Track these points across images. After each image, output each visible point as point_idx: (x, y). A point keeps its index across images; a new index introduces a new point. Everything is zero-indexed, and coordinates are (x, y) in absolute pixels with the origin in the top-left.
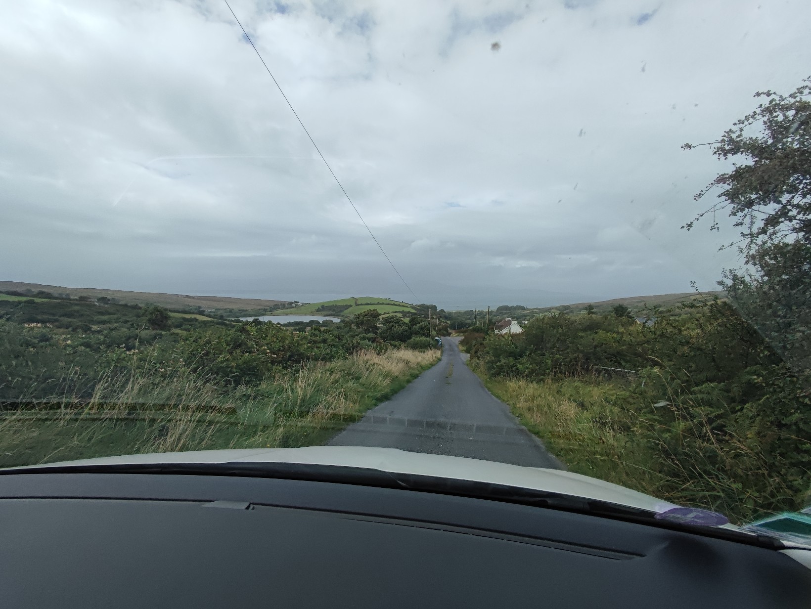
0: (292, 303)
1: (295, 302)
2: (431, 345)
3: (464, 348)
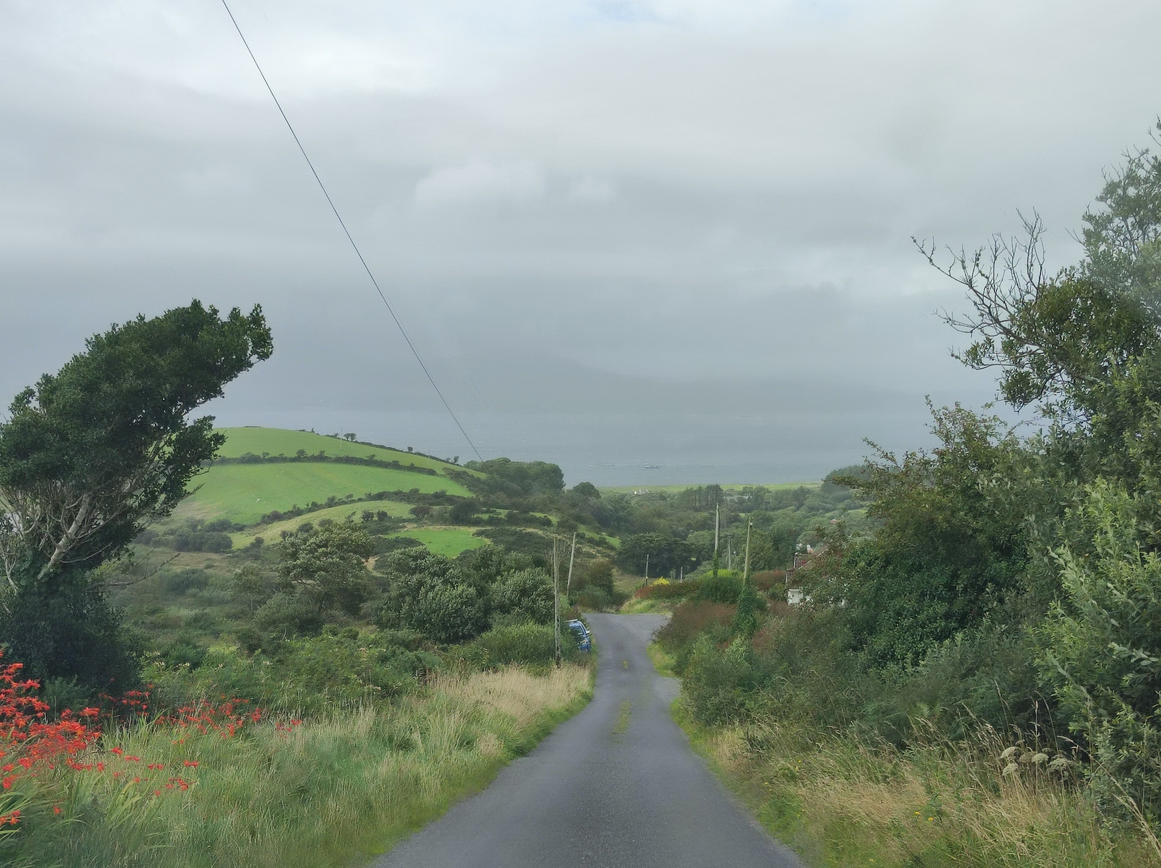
2: (558, 653)
3: (670, 660)
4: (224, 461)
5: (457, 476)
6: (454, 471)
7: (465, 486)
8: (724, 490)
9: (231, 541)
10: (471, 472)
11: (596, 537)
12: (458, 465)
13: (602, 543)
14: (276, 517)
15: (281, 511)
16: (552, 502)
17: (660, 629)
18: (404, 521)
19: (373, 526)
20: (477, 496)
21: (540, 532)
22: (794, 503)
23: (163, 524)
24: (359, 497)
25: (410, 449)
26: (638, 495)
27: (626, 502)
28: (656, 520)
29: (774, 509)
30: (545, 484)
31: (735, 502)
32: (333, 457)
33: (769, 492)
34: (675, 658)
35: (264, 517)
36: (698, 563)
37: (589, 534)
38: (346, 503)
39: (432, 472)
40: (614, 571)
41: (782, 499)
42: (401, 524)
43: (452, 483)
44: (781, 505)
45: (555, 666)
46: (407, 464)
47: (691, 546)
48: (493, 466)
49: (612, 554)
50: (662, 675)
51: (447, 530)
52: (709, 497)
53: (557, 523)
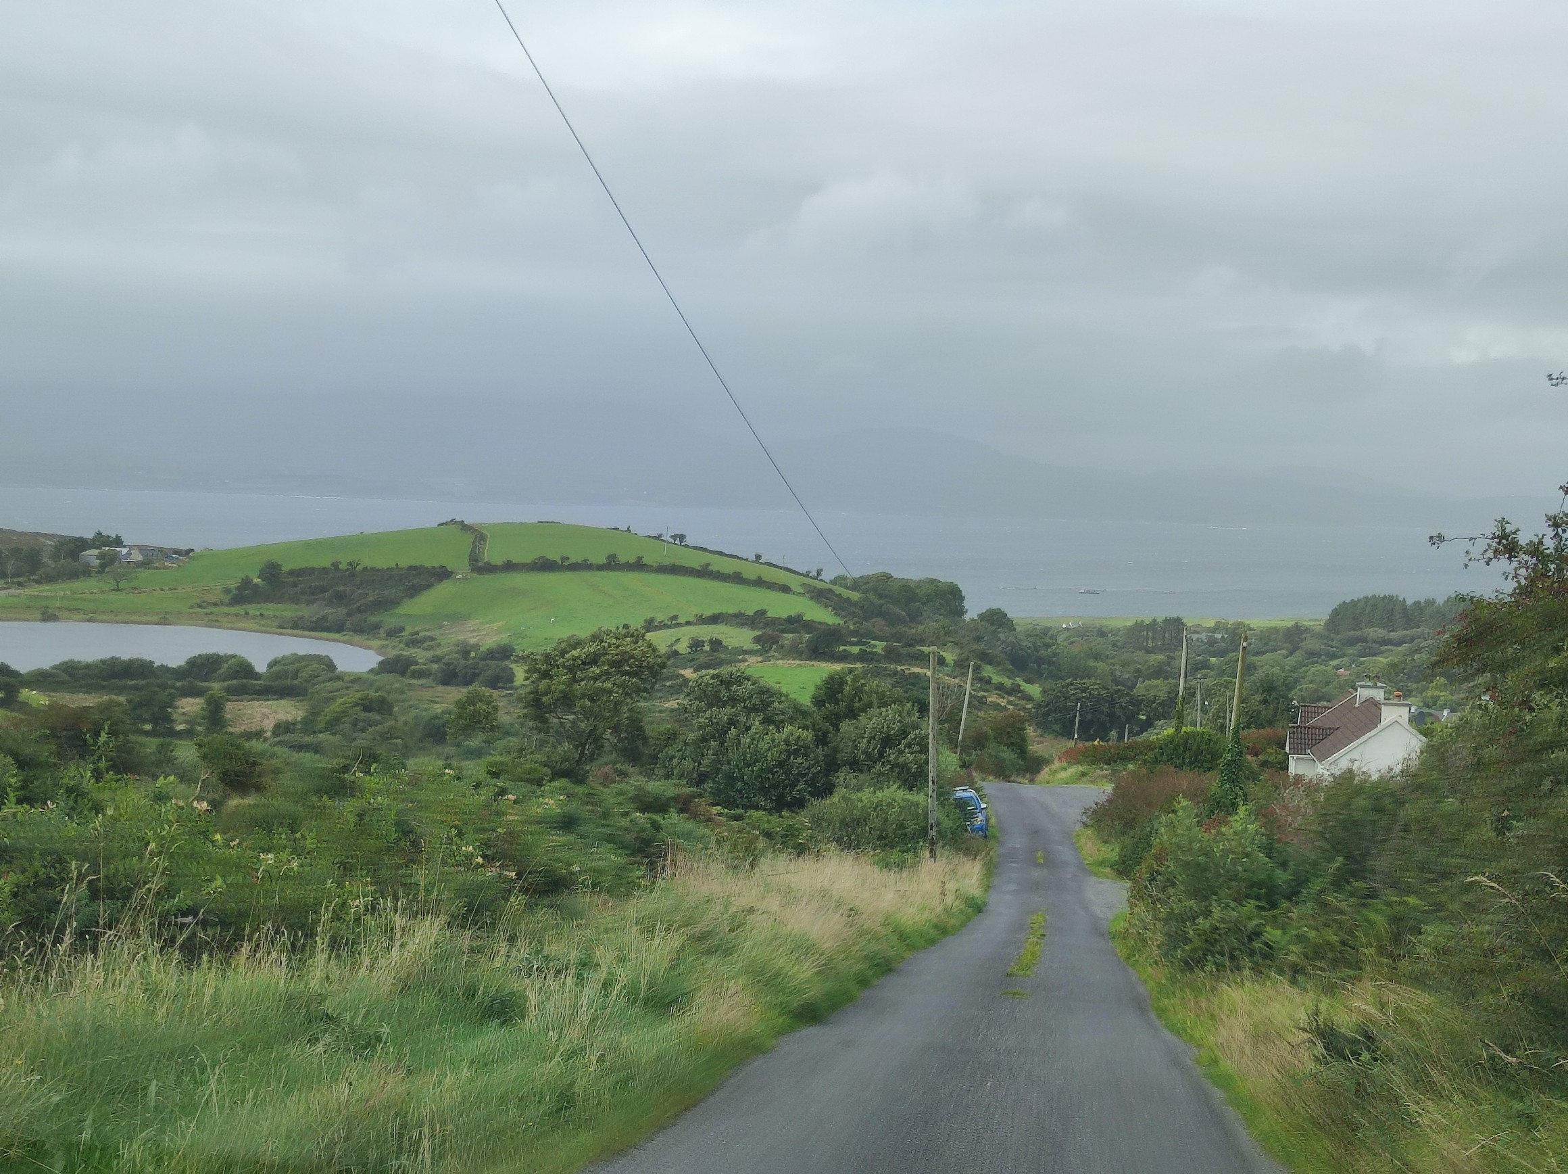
0: (81, 544)
1: (101, 540)
2: (933, 833)
3: (1112, 852)
4: (509, 567)
5: (820, 595)
6: (815, 588)
7: (830, 609)
8: (1189, 624)
9: (513, 674)
10: (838, 590)
11: (1008, 683)
12: (821, 580)
13: (1015, 690)
16: (947, 633)
17: (1094, 807)
18: (745, 652)
19: (703, 659)
20: (845, 623)
21: (929, 673)
22: (1285, 645)
23: (426, 649)
24: (687, 620)
25: (758, 557)
26: (1067, 629)
27: (1051, 638)
28: (1092, 663)
29: (1257, 653)
30: (938, 609)
31: (1202, 641)
32: (655, 564)
33: (1251, 629)
34: (1117, 850)
36: (1150, 722)
37: (996, 679)
38: (669, 627)
39: (785, 589)
40: (1030, 731)
41: (1269, 639)
42: (740, 657)
43: (812, 604)
44: (1268, 647)
45: (927, 854)
46: (753, 577)
47: (1140, 698)
48: (868, 583)
49: (1029, 706)
50: (1096, 875)
51: (801, 666)
52: (1167, 635)
53: (953, 662)
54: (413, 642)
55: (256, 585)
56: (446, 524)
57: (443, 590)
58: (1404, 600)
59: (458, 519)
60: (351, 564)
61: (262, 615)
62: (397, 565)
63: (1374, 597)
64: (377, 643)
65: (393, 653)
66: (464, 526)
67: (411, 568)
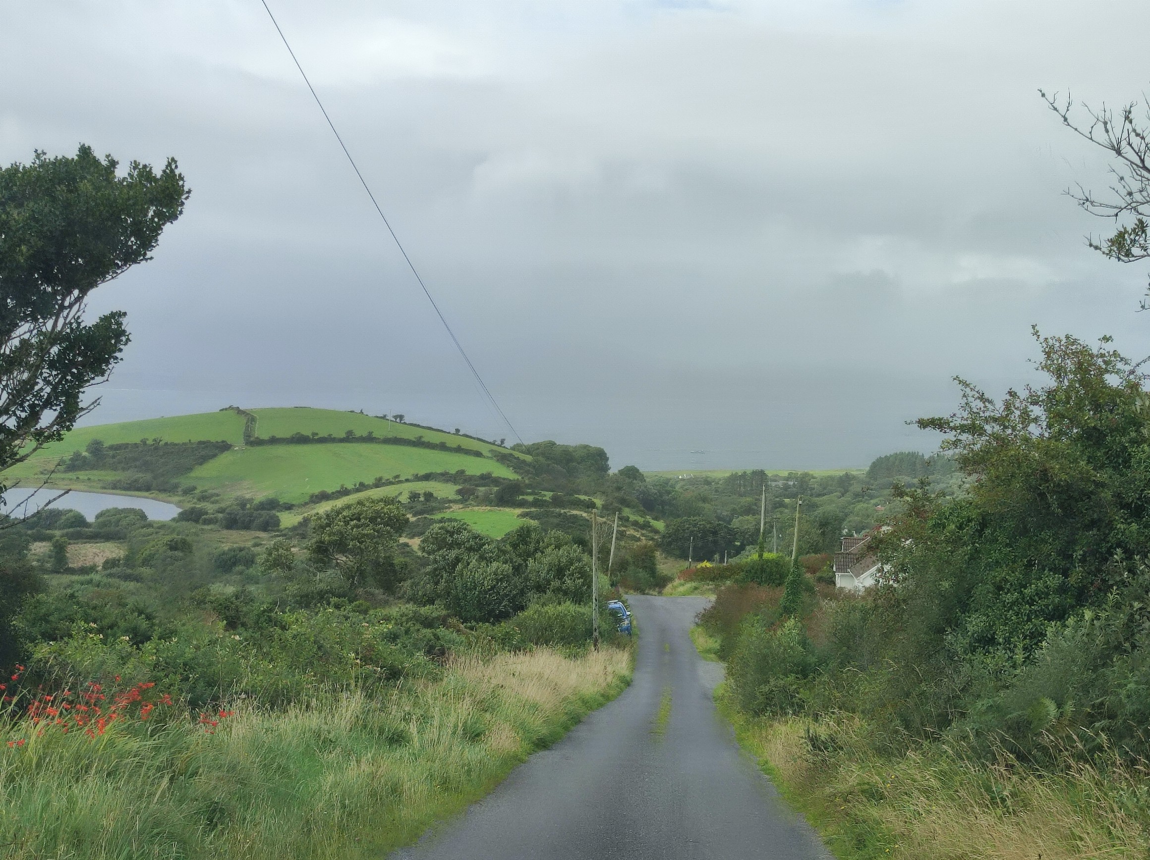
2: (596, 634)
3: (714, 643)
4: (274, 441)
5: (503, 458)
6: (500, 453)
7: (511, 468)
8: (770, 475)
9: (279, 520)
10: (517, 454)
11: (641, 520)
12: (504, 447)
13: (646, 526)
14: (324, 497)
15: (329, 490)
16: (597, 485)
17: (703, 611)
18: (450, 501)
19: (419, 507)
20: (523, 478)
21: (585, 515)
22: (839, 489)
23: (213, 503)
24: (406, 478)
25: (458, 430)
26: (683, 480)
27: (671, 486)
28: (701, 504)
29: (819, 495)
30: (590, 467)
31: (779, 487)
32: (382, 438)
33: (814, 478)
34: (719, 641)
35: (312, 496)
36: (742, 548)
37: (633, 518)
38: (393, 483)
39: (478, 454)
40: (658, 554)
41: (827, 486)
42: (446, 505)
43: (498, 465)
44: (825, 491)
45: (593, 648)
46: (454, 446)
47: (736, 530)
48: (538, 448)
49: (656, 537)
50: (705, 659)
51: (492, 511)
52: (754, 483)
53: (601, 506)
54: (203, 498)
55: (85, 457)
56: (226, 409)
57: (225, 458)
58: (923, 455)
59: (235, 406)
60: (156, 440)
61: (89, 479)
62: (190, 440)
63: (902, 454)
64: (176, 499)
65: (188, 506)
66: (239, 411)
67: (200, 443)
